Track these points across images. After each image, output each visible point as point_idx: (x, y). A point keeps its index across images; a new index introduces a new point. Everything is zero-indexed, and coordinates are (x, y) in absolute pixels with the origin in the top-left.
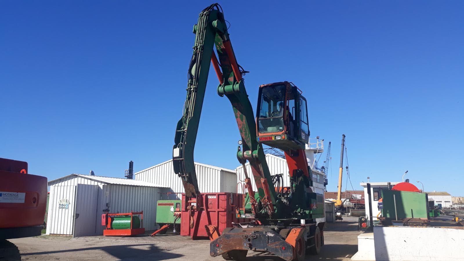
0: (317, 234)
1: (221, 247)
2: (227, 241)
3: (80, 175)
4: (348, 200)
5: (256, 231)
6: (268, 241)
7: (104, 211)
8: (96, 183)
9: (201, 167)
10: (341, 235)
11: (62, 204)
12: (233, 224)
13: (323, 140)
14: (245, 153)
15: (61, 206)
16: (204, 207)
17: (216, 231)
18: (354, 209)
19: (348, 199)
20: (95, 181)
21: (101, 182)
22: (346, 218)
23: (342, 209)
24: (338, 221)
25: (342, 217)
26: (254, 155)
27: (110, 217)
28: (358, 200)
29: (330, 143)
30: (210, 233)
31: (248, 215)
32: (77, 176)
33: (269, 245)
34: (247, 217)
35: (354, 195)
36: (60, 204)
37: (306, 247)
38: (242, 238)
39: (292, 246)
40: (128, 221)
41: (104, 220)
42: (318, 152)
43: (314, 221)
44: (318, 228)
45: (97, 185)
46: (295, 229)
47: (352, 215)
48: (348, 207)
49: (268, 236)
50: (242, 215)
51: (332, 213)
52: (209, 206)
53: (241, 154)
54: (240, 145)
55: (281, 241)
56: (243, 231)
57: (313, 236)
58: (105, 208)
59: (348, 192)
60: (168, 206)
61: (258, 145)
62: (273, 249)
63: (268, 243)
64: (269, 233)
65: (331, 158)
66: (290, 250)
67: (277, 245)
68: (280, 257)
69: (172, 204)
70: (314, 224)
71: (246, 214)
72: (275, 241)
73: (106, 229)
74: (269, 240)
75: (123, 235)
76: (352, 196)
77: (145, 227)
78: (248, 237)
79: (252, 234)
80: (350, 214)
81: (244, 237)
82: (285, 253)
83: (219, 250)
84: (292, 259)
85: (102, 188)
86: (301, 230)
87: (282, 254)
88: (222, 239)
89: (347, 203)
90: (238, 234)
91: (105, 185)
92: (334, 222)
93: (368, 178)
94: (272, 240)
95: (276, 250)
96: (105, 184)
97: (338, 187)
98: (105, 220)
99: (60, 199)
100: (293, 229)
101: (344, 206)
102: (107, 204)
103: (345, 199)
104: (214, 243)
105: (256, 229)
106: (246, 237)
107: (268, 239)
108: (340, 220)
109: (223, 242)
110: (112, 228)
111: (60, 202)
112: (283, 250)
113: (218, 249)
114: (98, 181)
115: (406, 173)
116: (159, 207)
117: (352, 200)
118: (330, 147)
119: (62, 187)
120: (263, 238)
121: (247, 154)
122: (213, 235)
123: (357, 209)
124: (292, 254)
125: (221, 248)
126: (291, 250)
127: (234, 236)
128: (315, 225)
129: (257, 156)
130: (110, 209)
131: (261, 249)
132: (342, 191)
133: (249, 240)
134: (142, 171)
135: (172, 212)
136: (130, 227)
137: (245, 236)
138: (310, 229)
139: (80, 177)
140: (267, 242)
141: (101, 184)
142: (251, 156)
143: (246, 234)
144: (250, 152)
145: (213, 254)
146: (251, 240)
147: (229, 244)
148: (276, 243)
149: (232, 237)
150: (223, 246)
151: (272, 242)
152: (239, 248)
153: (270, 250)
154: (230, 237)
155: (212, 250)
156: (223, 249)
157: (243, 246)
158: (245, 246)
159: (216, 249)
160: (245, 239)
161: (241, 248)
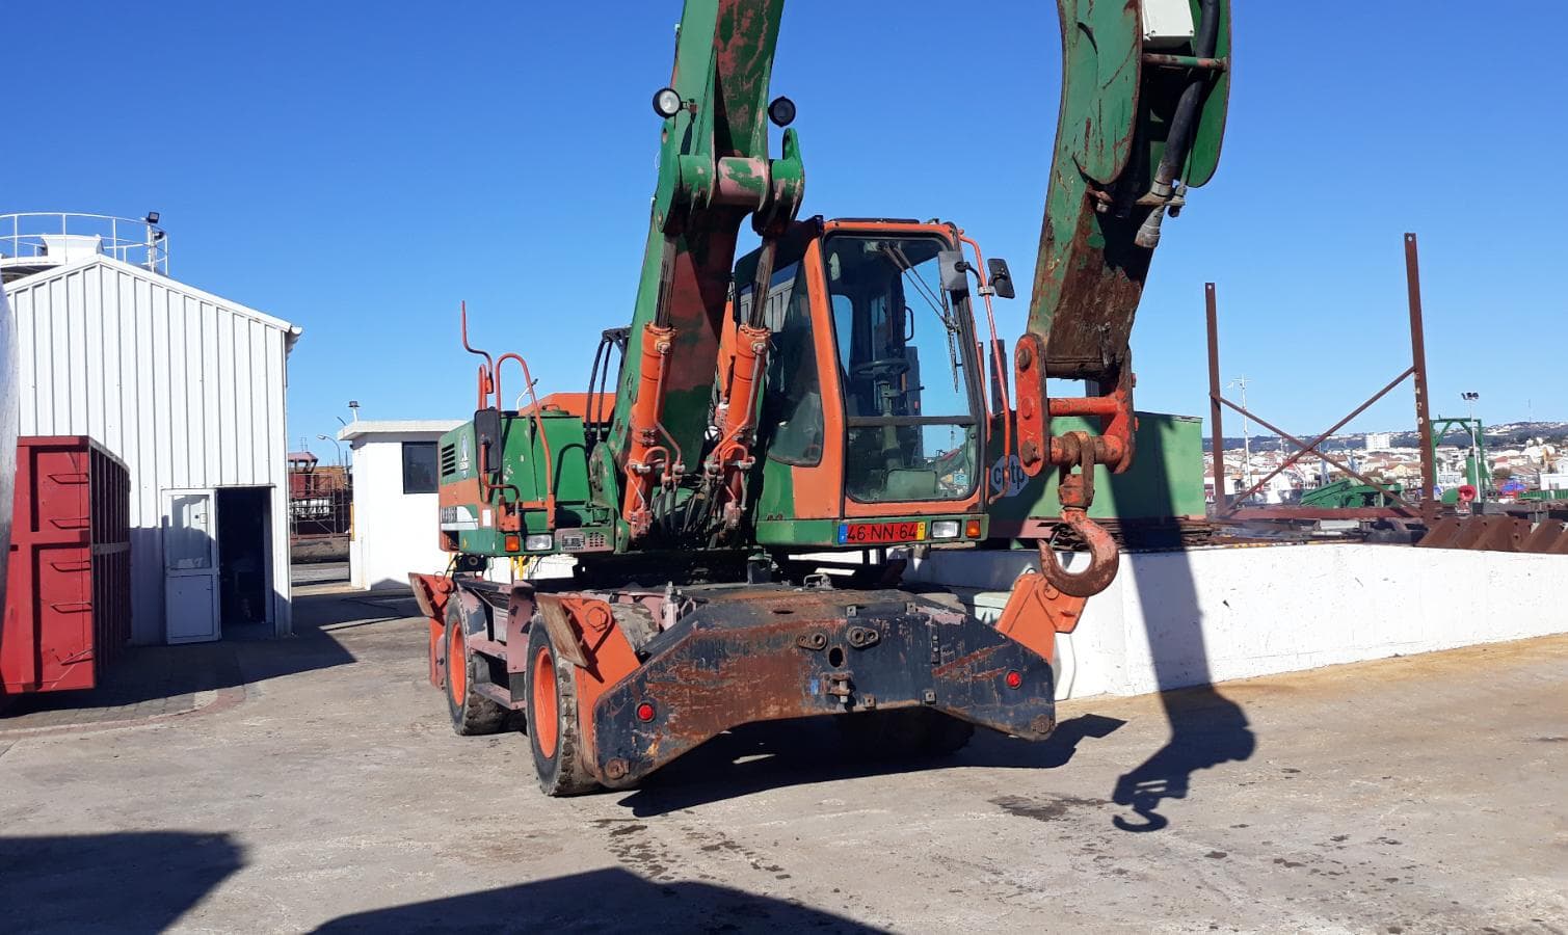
1: (672, 718)
2: (708, 677)
6: (937, 652)
17: (616, 632)
30: (583, 644)
31: (569, 537)
33: (942, 671)
39: (1046, 661)
49: (937, 628)
50: (531, 539)
55: (1002, 642)
62: (962, 690)
63: (936, 663)
66: (1046, 684)
67: (982, 668)
68: (998, 725)
71: (560, 531)
72: (970, 649)
74: (942, 648)
78: (830, 641)
79: (850, 625)
81: (810, 644)
82: (1022, 706)
83: (659, 740)
87: (1008, 707)
88: (670, 673)
90: (772, 631)
94: (954, 647)
95: (979, 693)
106: (819, 642)
107: (938, 638)
109: (681, 687)
112: (1011, 691)
113: (653, 737)
120: (909, 639)
122: (599, 655)
124: (1052, 705)
125: (672, 728)
131: (901, 699)
133: (836, 658)
137: (815, 639)
140: (933, 657)
145: (622, 768)
146: (848, 656)
147: (719, 693)
148: (975, 657)
149: (737, 651)
150: (684, 709)
151: (957, 653)
152: (777, 708)
153: (950, 696)
154: (726, 657)
155: (609, 745)
156: (682, 731)
157: (804, 694)
158: (816, 692)
159: (637, 736)
160: (815, 657)
161: (792, 709)
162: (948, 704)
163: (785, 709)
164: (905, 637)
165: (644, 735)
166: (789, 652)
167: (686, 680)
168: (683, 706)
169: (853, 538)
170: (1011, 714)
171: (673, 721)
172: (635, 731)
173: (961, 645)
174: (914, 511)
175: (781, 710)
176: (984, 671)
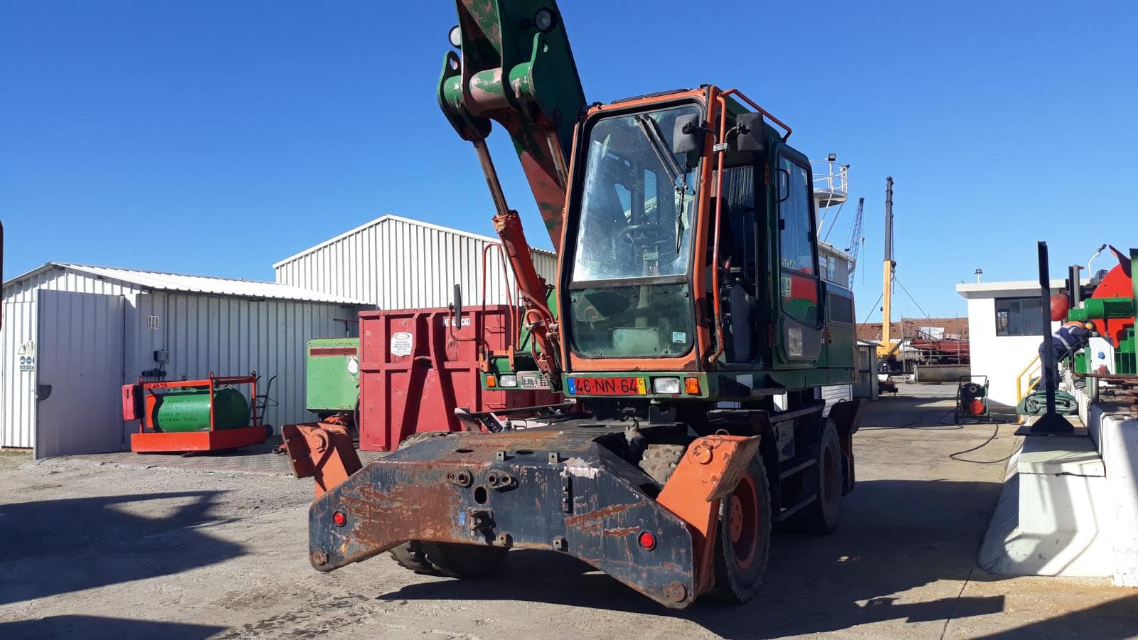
0: (827, 449)
1: (357, 526)
2: (382, 498)
3: (72, 267)
4: (909, 343)
5: (519, 452)
6: (570, 502)
7: (147, 376)
8: (117, 290)
9: (464, 241)
10: (905, 440)
11: (29, 358)
12: (460, 415)
13: (848, 166)
14: (474, 81)
15: (26, 364)
16: (432, 357)
17: (335, 454)
18: (924, 363)
19: (906, 338)
20: (114, 281)
21: (132, 286)
22: (907, 387)
23: (894, 365)
24: (885, 394)
25: (897, 386)
26: (516, 83)
27: (152, 393)
28: (933, 342)
29: (862, 201)
30: (311, 460)
31: (526, 378)
32: (63, 269)
33: (574, 521)
34: (522, 387)
35: (925, 329)
36: (23, 358)
37: (776, 513)
38: (447, 485)
39: (689, 526)
40: (204, 405)
41: (128, 404)
42: (833, 203)
43: (816, 397)
44: (831, 426)
45: (119, 294)
46: (710, 443)
47: (921, 379)
48: (909, 362)
49: (571, 478)
50: (503, 378)
51: (869, 374)
52: (450, 351)
53: (457, 87)
54: (456, 51)
55: (636, 501)
56: (460, 451)
57: (813, 461)
58: (150, 365)
59: (906, 322)
60: (342, 357)
61: (537, 36)
62: (594, 542)
63: (570, 511)
64: (580, 461)
65: (863, 239)
66: (683, 551)
67: (614, 524)
68: (630, 584)
69: (352, 351)
70: (814, 409)
71: (519, 373)
72: (602, 503)
73: (139, 432)
74: (575, 499)
75: (188, 449)
76: (918, 331)
77: (272, 423)
78: (476, 480)
79: (492, 468)
80: (912, 377)
81: (456, 481)
82: (655, 569)
83: (348, 541)
84: (691, 599)
85: (133, 303)
86: (741, 446)
87: (640, 567)
88: (356, 490)
89: (905, 350)
90: (430, 467)
91: (143, 293)
92: (874, 399)
93: (979, 272)
94: (587, 499)
95: (610, 548)
96: (141, 291)
97: (882, 309)
98: (132, 404)
99: (22, 342)
100: (700, 441)
101: (899, 358)
102: (156, 353)
103: (900, 340)
104: (323, 509)
105: (520, 440)
106: (467, 480)
107: (569, 489)
108: (890, 392)
109: (364, 503)
110: (157, 429)
111: (22, 351)
112: (644, 552)
113: (344, 538)
114: (123, 284)
115: (1100, 250)
116: (312, 361)
117: (920, 341)
118: (862, 210)
119: (18, 306)
120: (544, 486)
121: (486, 83)
122: (324, 470)
123: (931, 365)
124: (690, 574)
125: (357, 533)
126: (688, 551)
127: (413, 475)
128: (821, 412)
129: (531, 88)
130: (168, 368)
131: (535, 541)
132: (892, 321)
133: (481, 496)
134: (293, 258)
135: (354, 375)
136: (208, 422)
137: (461, 477)
138: (797, 432)
139: (72, 271)
140: (565, 507)
141: (131, 293)
142: (500, 94)
143: (465, 464)
144: (497, 74)
145: (324, 559)
146: (490, 496)
147: (390, 512)
148: (608, 513)
149: (403, 480)
150: (365, 520)
151: (590, 506)
152: (432, 532)
153: (581, 547)
154: (395, 483)
155: (317, 539)
156: (365, 537)
157: (453, 524)
158: (463, 523)
159: (334, 535)
160: (463, 492)
161: (443, 534)
162: (580, 553)
163: (438, 534)
164: (541, 484)
165: (339, 536)
166: (442, 485)
167: (367, 498)
168: (364, 518)
169: (581, 389)
170: (644, 575)
171: (358, 529)
172: (333, 531)
173: (593, 499)
174: (633, 367)
175: (435, 533)
176: (616, 527)
